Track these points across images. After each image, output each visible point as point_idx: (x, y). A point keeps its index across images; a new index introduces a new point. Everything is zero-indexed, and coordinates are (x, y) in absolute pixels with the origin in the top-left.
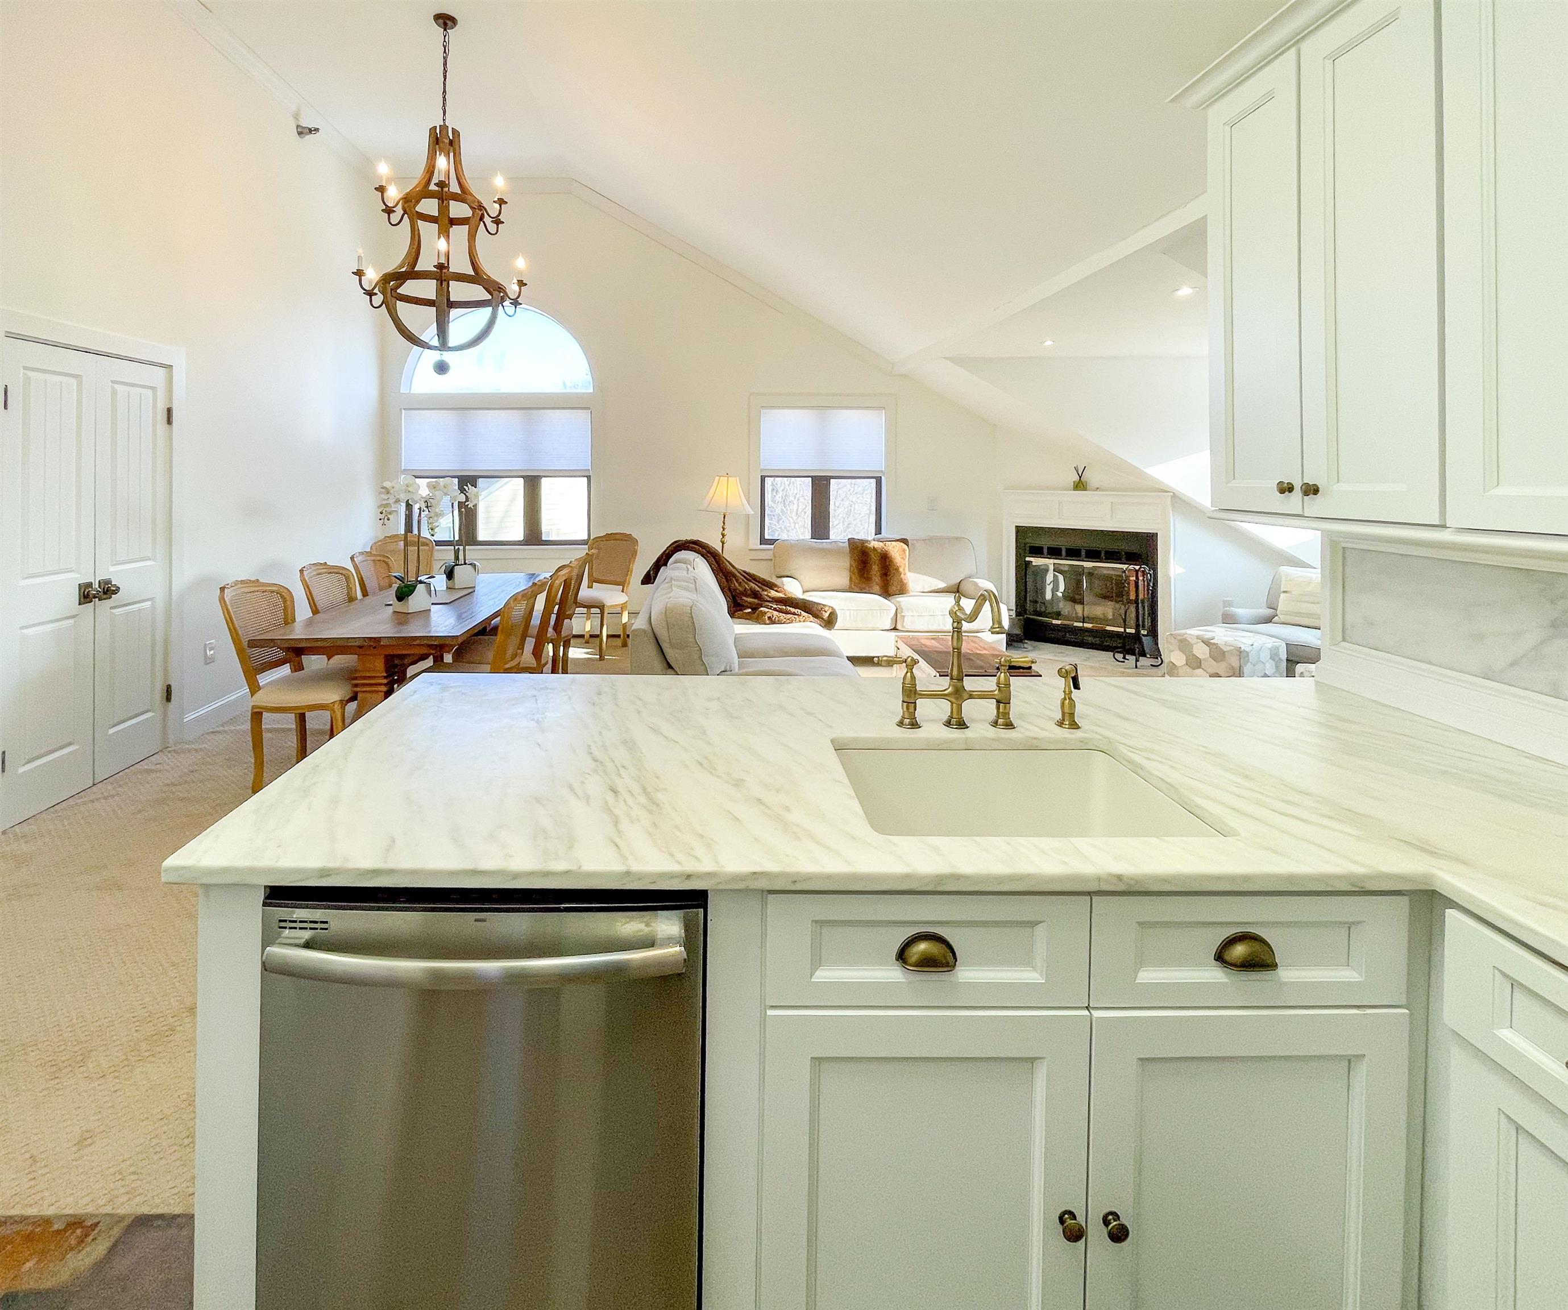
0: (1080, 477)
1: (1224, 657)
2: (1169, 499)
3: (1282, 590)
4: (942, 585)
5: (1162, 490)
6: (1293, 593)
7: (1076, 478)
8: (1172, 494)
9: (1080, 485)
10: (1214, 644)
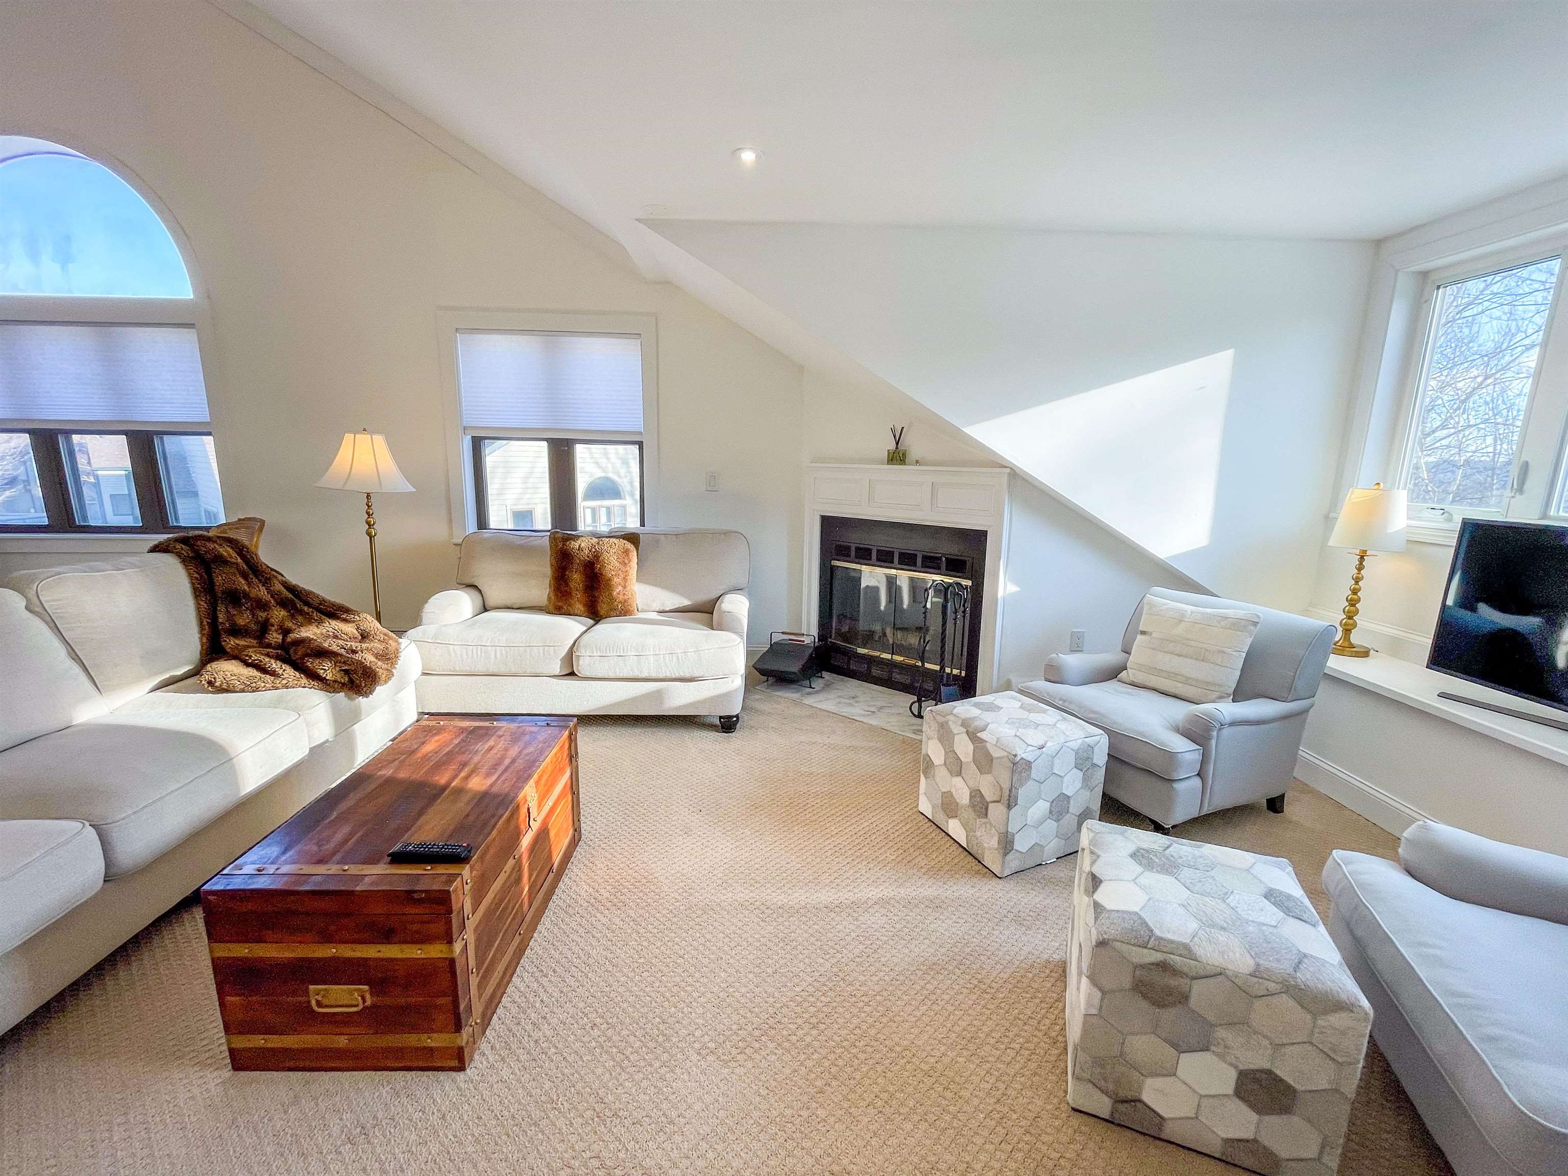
0: (897, 444)
1: (991, 766)
2: (1005, 479)
3: (1141, 628)
4: (686, 602)
5: (996, 463)
6: (1154, 635)
7: (892, 446)
8: (1008, 470)
9: (897, 457)
10: (982, 741)
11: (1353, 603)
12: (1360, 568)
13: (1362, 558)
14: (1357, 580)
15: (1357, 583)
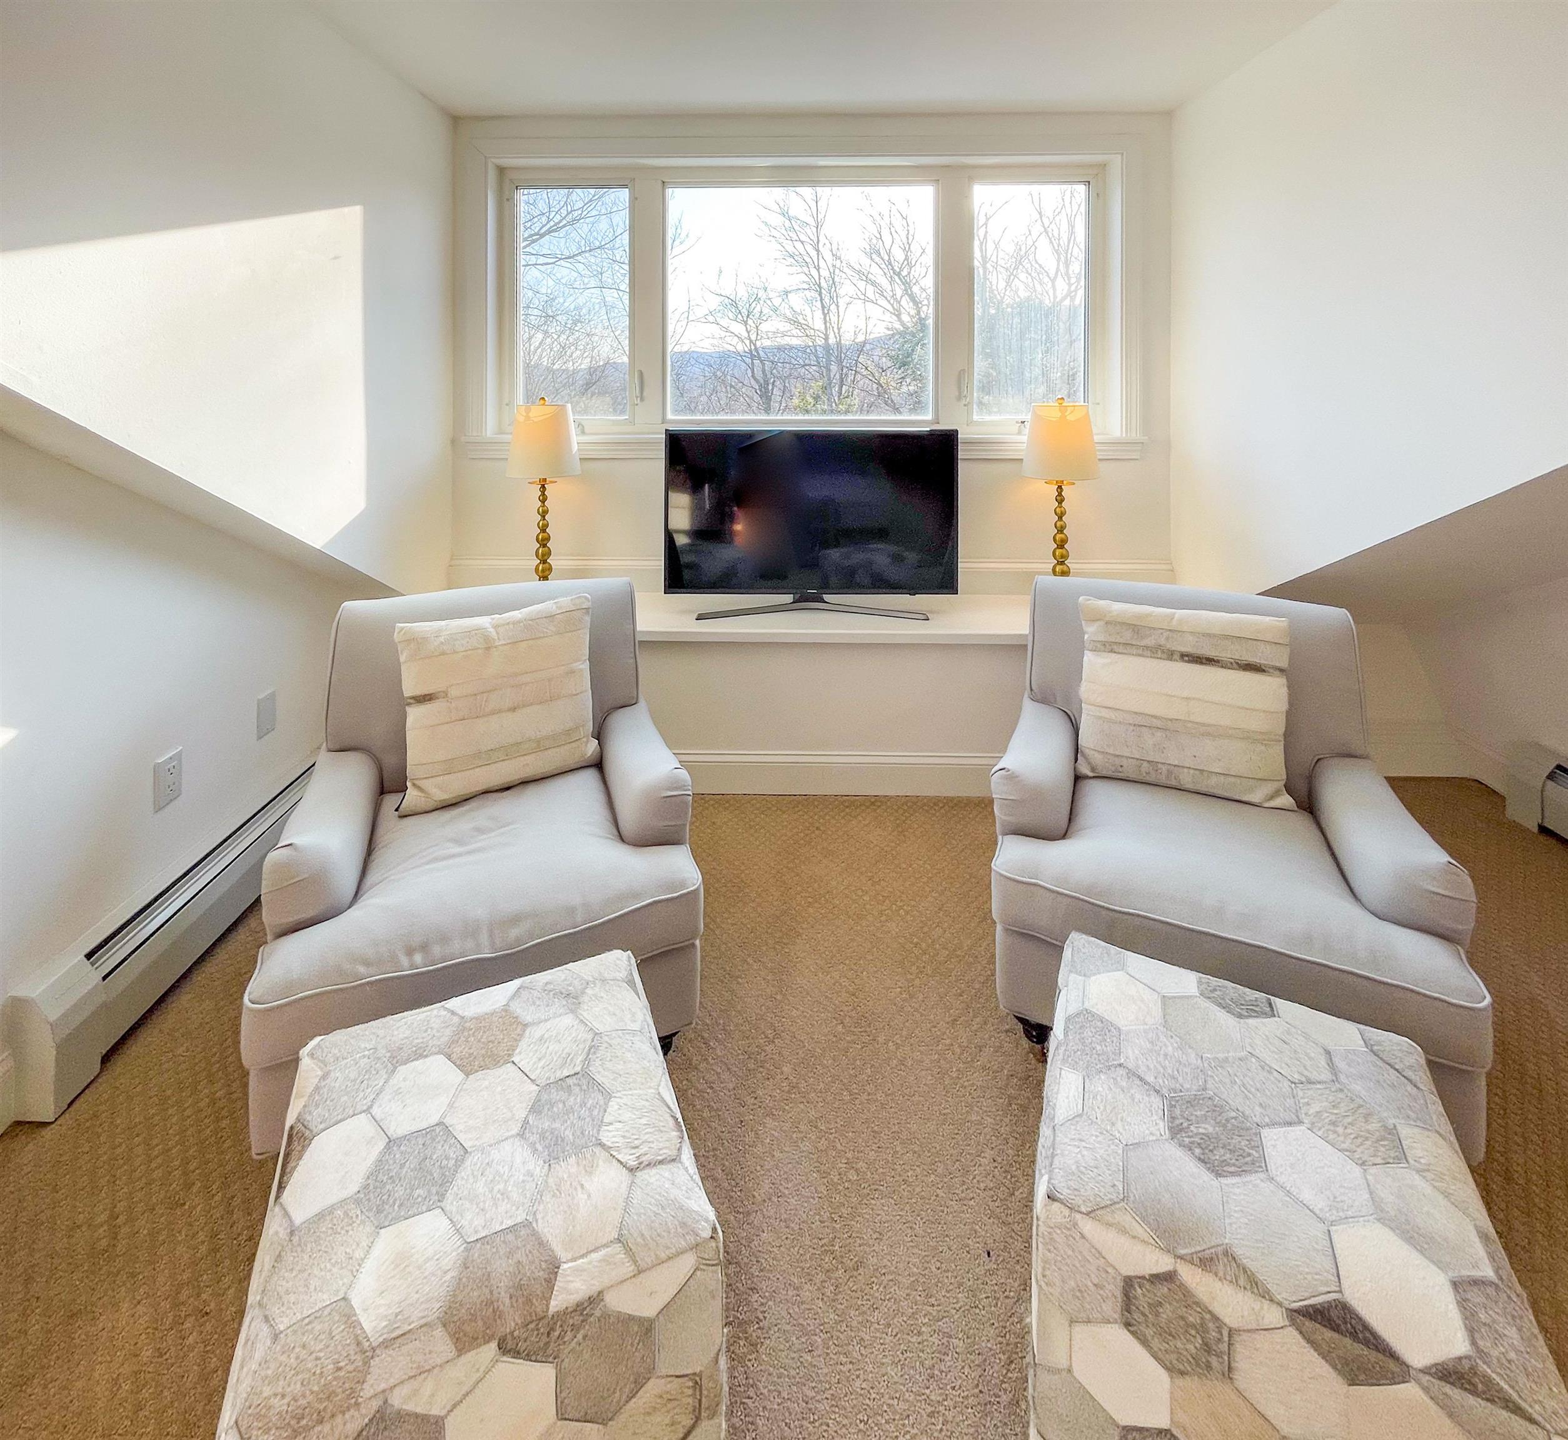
3: (410, 694)
11: (543, 542)
12: (543, 499)
13: (543, 486)
14: (544, 514)
15: (543, 517)
